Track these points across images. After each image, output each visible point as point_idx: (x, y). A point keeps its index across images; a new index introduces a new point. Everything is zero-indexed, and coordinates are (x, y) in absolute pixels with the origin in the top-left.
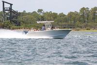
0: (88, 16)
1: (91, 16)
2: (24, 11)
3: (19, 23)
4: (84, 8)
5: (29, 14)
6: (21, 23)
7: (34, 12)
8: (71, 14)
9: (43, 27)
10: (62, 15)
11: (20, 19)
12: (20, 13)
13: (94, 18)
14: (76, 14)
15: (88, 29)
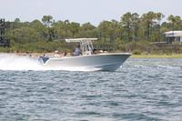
0: (137, 28)
1: (143, 29)
2: (18, 19)
3: (8, 41)
4: (129, 14)
5: (26, 24)
6: (12, 41)
7: (36, 21)
8: (105, 25)
9: (77, 50)
11: (9, 34)
12: (9, 23)
13: (147, 33)
14: (114, 24)
15: (136, 54)
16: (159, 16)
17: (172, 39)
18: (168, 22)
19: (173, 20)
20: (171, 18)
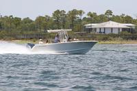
0: (64, 22)
1: (69, 22)
8: (40, 19)
9: (56, 38)
10: (27, 21)
13: (72, 25)
14: (47, 19)
16: (81, 12)
17: (90, 30)
18: (87, 17)
19: (91, 16)
20: (90, 14)
